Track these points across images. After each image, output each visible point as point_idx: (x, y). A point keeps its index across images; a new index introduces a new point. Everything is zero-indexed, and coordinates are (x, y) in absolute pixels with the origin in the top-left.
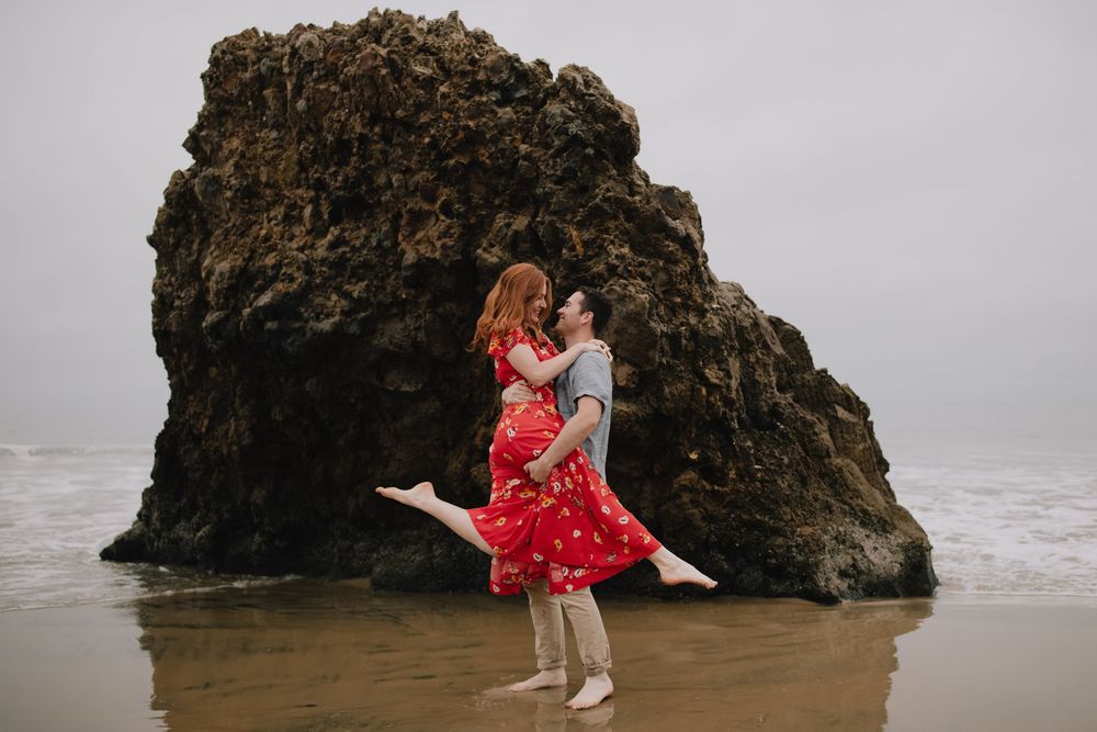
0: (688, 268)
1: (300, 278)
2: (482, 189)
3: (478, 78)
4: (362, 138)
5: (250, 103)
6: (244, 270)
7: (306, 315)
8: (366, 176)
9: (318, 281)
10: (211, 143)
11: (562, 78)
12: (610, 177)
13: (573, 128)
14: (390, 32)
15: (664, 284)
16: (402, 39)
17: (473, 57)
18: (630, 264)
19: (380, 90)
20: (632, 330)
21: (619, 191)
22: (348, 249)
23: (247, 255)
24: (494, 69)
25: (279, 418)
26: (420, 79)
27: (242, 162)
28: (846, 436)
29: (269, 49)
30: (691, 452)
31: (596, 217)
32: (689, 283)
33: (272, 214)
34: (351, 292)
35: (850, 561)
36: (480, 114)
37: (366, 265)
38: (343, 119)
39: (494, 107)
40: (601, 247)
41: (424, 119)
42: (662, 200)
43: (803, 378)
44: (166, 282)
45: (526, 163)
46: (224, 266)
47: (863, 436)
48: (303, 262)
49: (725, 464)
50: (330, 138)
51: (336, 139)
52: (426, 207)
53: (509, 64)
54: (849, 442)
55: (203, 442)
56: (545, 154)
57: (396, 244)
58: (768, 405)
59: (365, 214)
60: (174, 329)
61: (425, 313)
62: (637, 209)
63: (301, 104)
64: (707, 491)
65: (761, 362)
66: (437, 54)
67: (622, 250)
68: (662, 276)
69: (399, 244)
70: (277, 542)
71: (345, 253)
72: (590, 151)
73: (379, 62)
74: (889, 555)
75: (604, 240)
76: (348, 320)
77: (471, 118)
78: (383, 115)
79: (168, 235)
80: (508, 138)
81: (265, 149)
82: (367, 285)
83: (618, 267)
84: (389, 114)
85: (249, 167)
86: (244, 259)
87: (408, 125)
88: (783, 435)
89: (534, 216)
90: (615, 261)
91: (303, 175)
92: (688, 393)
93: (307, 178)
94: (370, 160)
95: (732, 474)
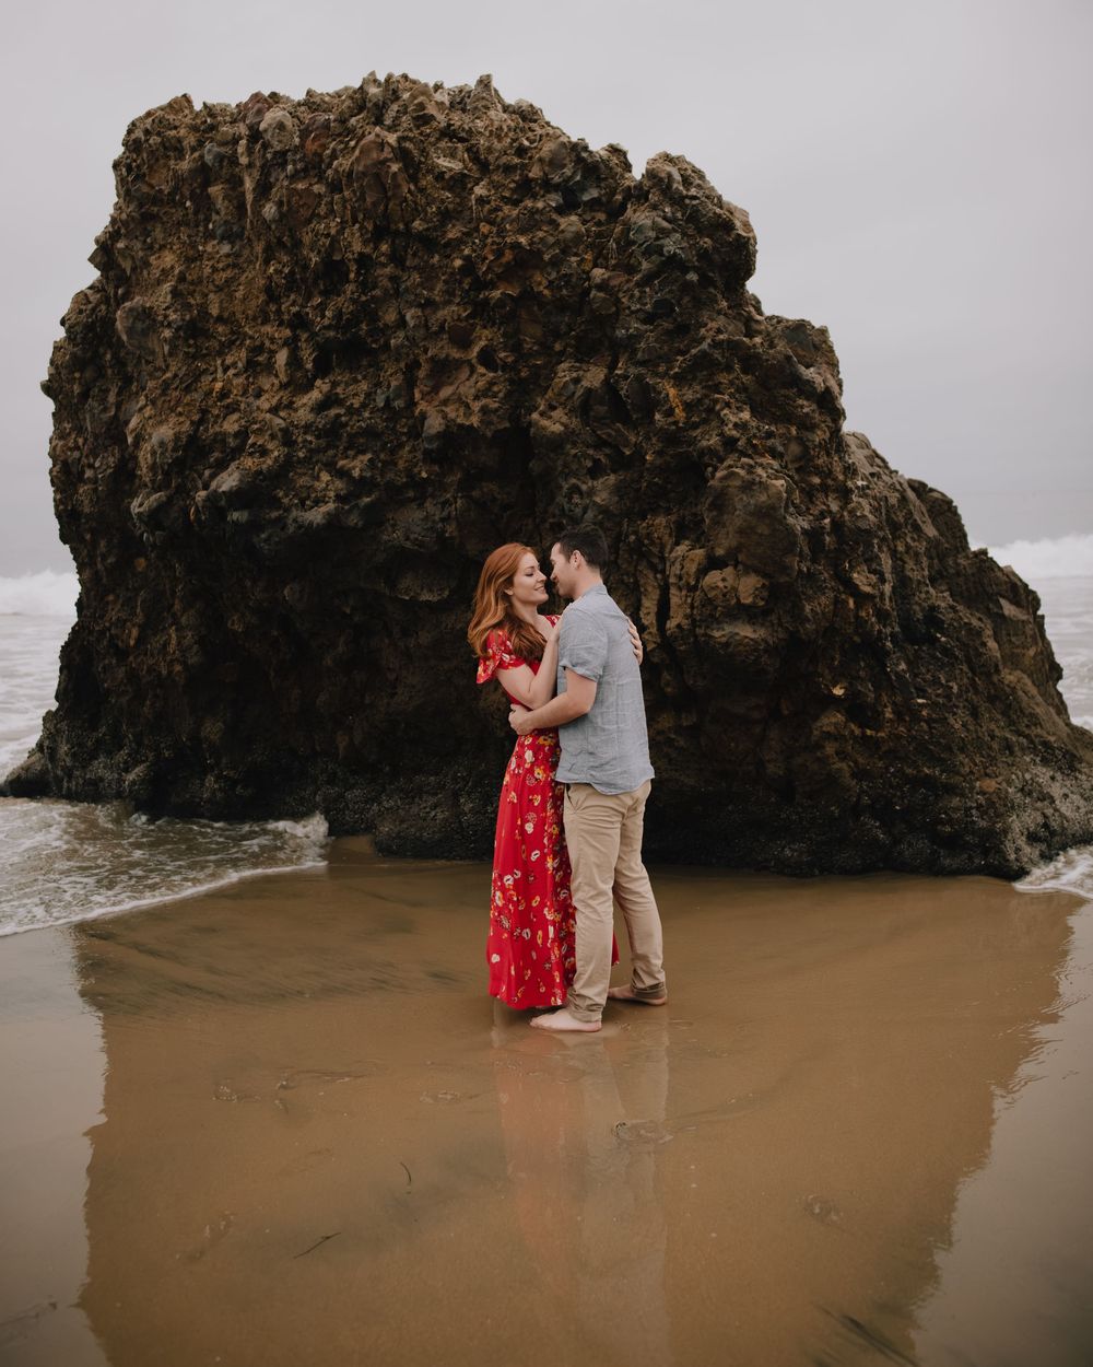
0: (828, 434)
1: (276, 451)
2: (537, 331)
3: (531, 175)
4: (363, 261)
5: (188, 204)
6: (193, 438)
7: (286, 501)
8: (368, 312)
9: (301, 454)
10: (133, 258)
11: (651, 174)
12: (719, 312)
13: (671, 245)
14: (395, 107)
15: (797, 459)
16: (416, 119)
17: (521, 144)
18: (755, 436)
19: (390, 194)
20: (763, 529)
21: (732, 331)
22: (342, 411)
23: (196, 418)
24: (554, 163)
25: (238, 628)
26: (447, 176)
27: (181, 287)
28: (1013, 639)
29: (213, 128)
30: (834, 686)
31: (703, 368)
32: (828, 454)
33: (229, 360)
34: (350, 469)
35: (1040, 820)
36: (536, 226)
37: (370, 433)
38: (333, 232)
39: (554, 216)
40: (710, 410)
41: (453, 233)
42: (790, 341)
43: (958, 565)
44: (71, 444)
45: (602, 295)
46: (165, 432)
47: (1034, 637)
48: (281, 430)
49: (878, 697)
50: (315, 259)
51: (323, 259)
52: (456, 354)
53: (574, 155)
54: (1017, 647)
55: (131, 658)
56: (628, 281)
57: (412, 404)
58: (923, 610)
59: (365, 363)
60: (87, 510)
61: (455, 498)
62: (757, 356)
63: (269, 210)
64: (856, 737)
65: (911, 552)
66: (467, 140)
67: (742, 415)
68: (795, 448)
69: (415, 404)
70: (239, 789)
71: (338, 416)
72: (692, 277)
73: (388, 153)
74: (1082, 803)
75: (716, 401)
76: (346, 507)
77: (522, 231)
78: (393, 227)
79: (71, 381)
80: (573, 259)
81: (215, 270)
82: (370, 460)
83: (738, 440)
84: (401, 226)
85: (192, 294)
86: (192, 423)
87: (428, 242)
88: (946, 651)
89: (612, 367)
90: (734, 432)
91: (273, 308)
92: (831, 607)
93: (279, 312)
94: (374, 289)
95: (889, 715)
